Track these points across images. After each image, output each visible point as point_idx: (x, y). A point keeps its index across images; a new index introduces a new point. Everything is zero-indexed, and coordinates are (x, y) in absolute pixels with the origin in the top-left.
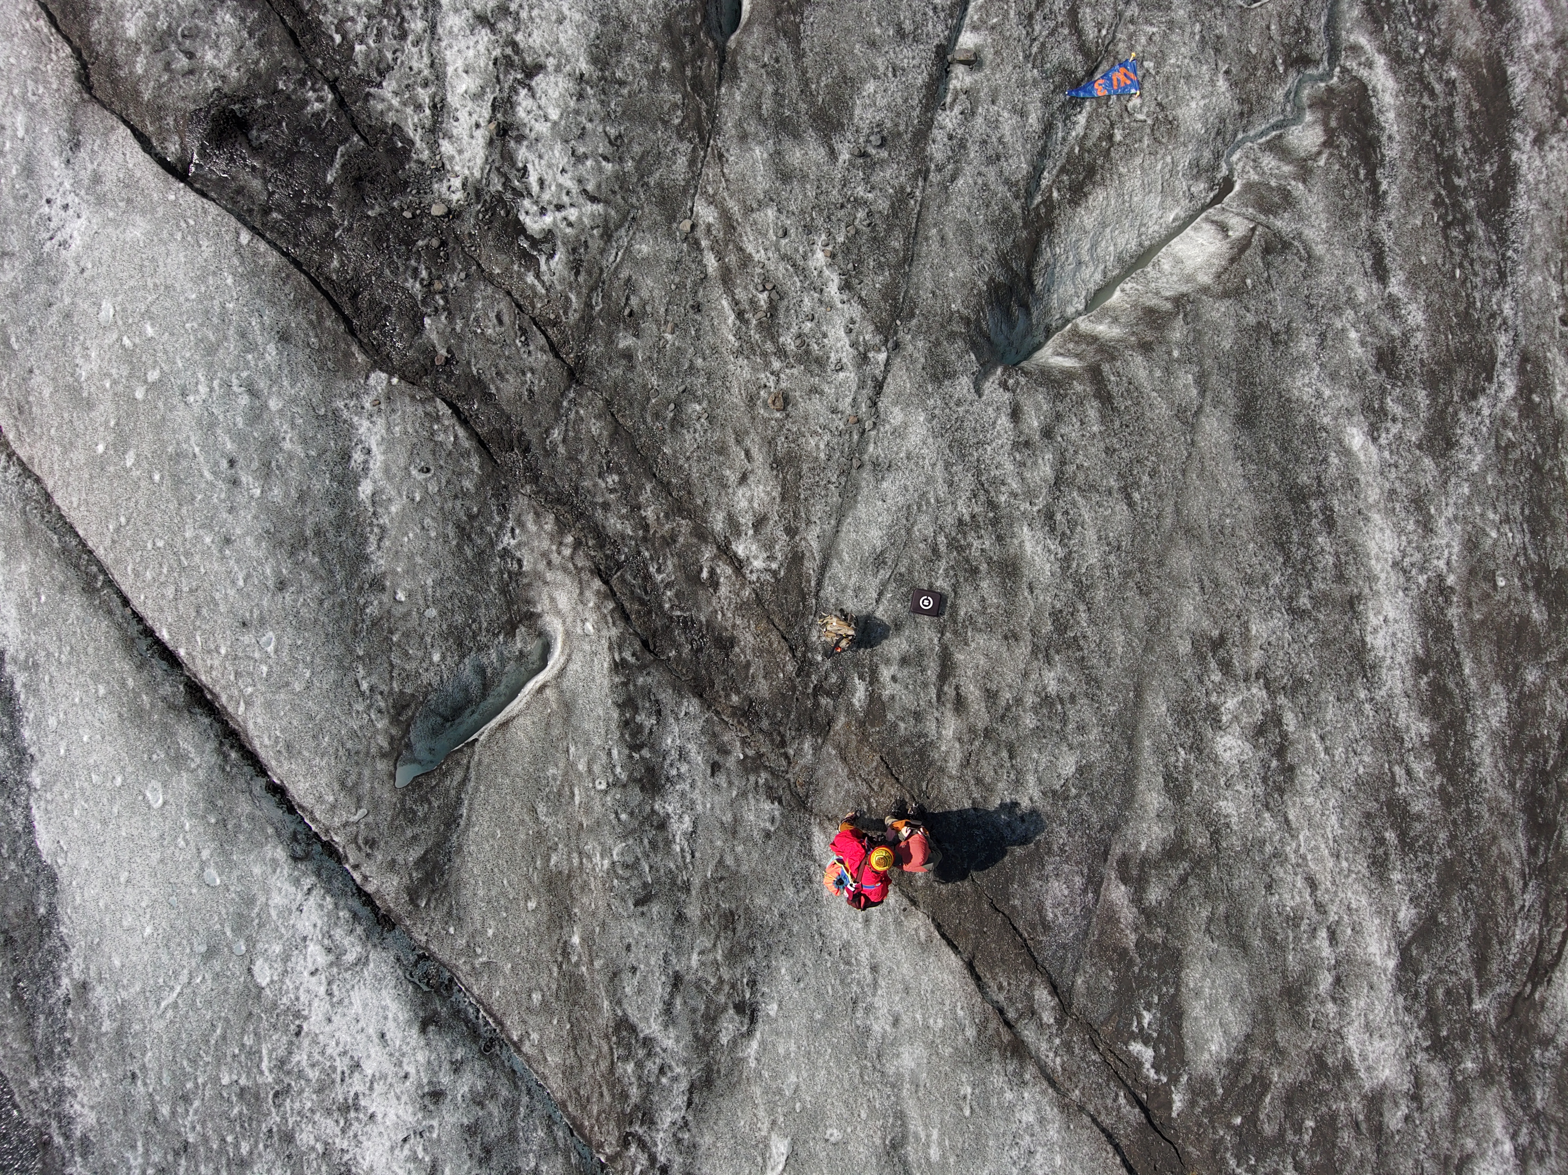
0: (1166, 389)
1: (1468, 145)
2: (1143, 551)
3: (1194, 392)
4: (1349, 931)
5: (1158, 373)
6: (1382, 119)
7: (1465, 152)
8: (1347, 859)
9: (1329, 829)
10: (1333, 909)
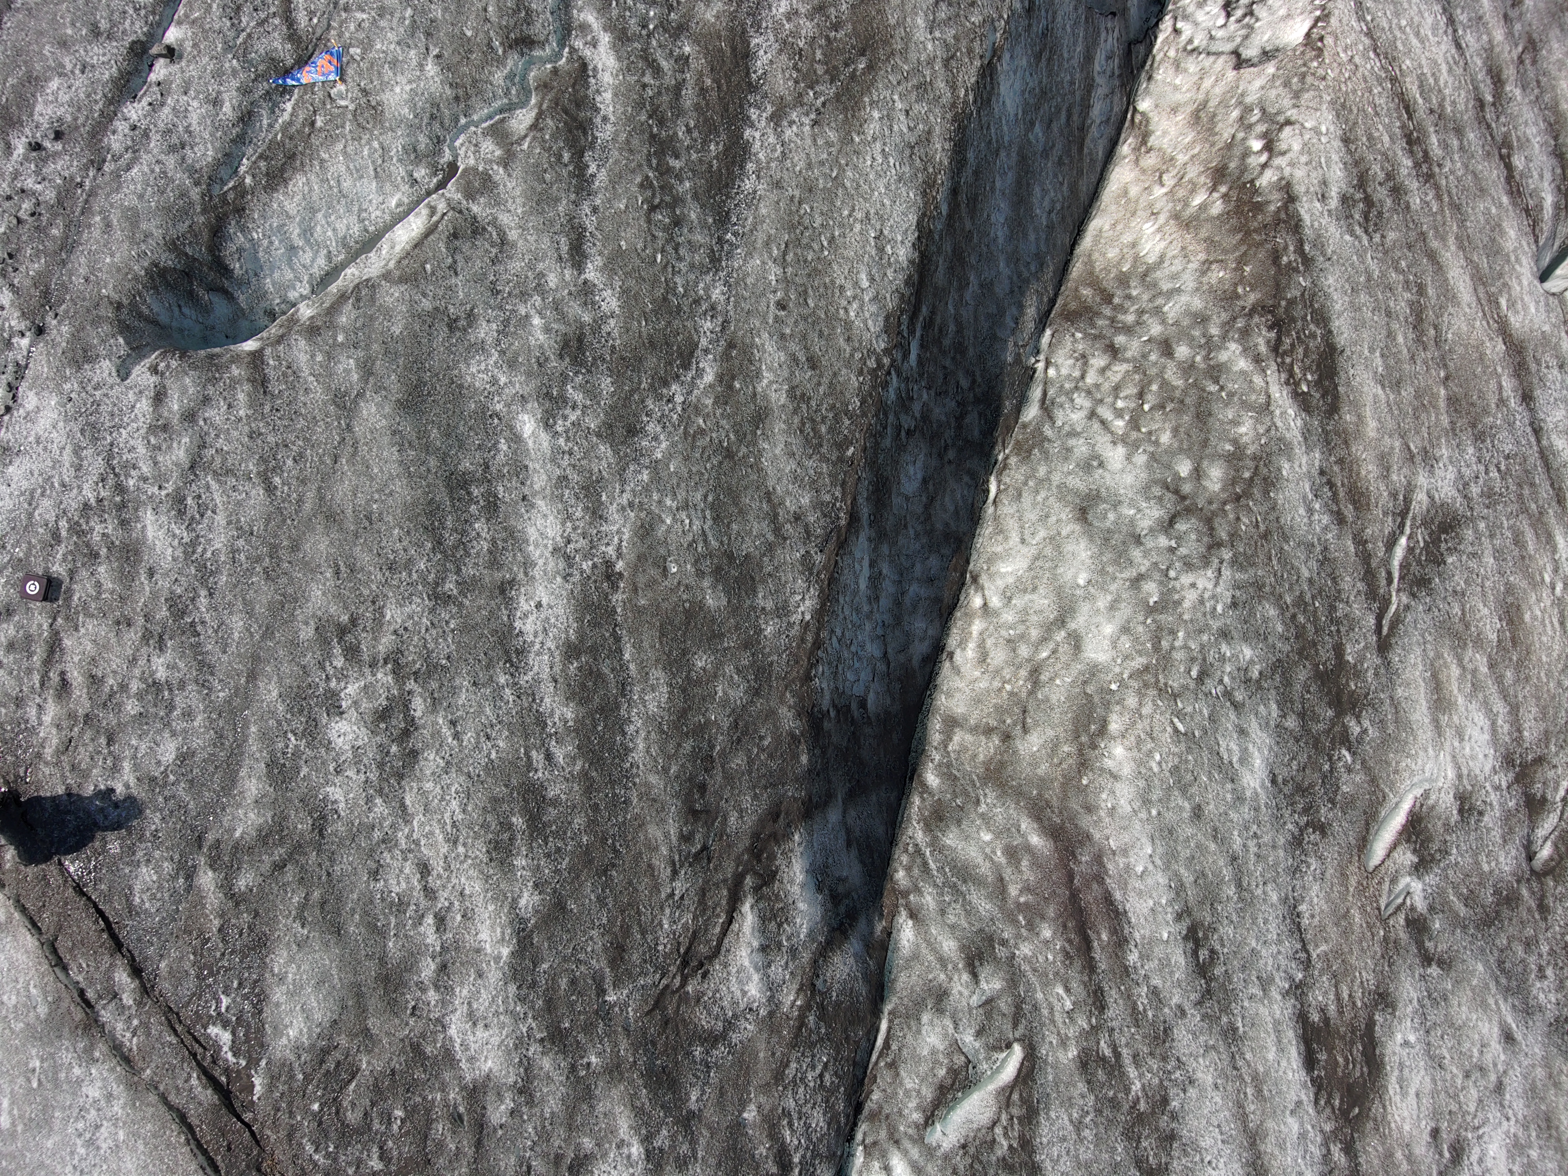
0: (326, 374)
1: (692, 124)
2: (276, 536)
3: (355, 377)
4: (459, 918)
5: (319, 358)
6: (598, 99)
7: (689, 131)
8: (465, 845)
9: (447, 815)
10: (443, 895)
